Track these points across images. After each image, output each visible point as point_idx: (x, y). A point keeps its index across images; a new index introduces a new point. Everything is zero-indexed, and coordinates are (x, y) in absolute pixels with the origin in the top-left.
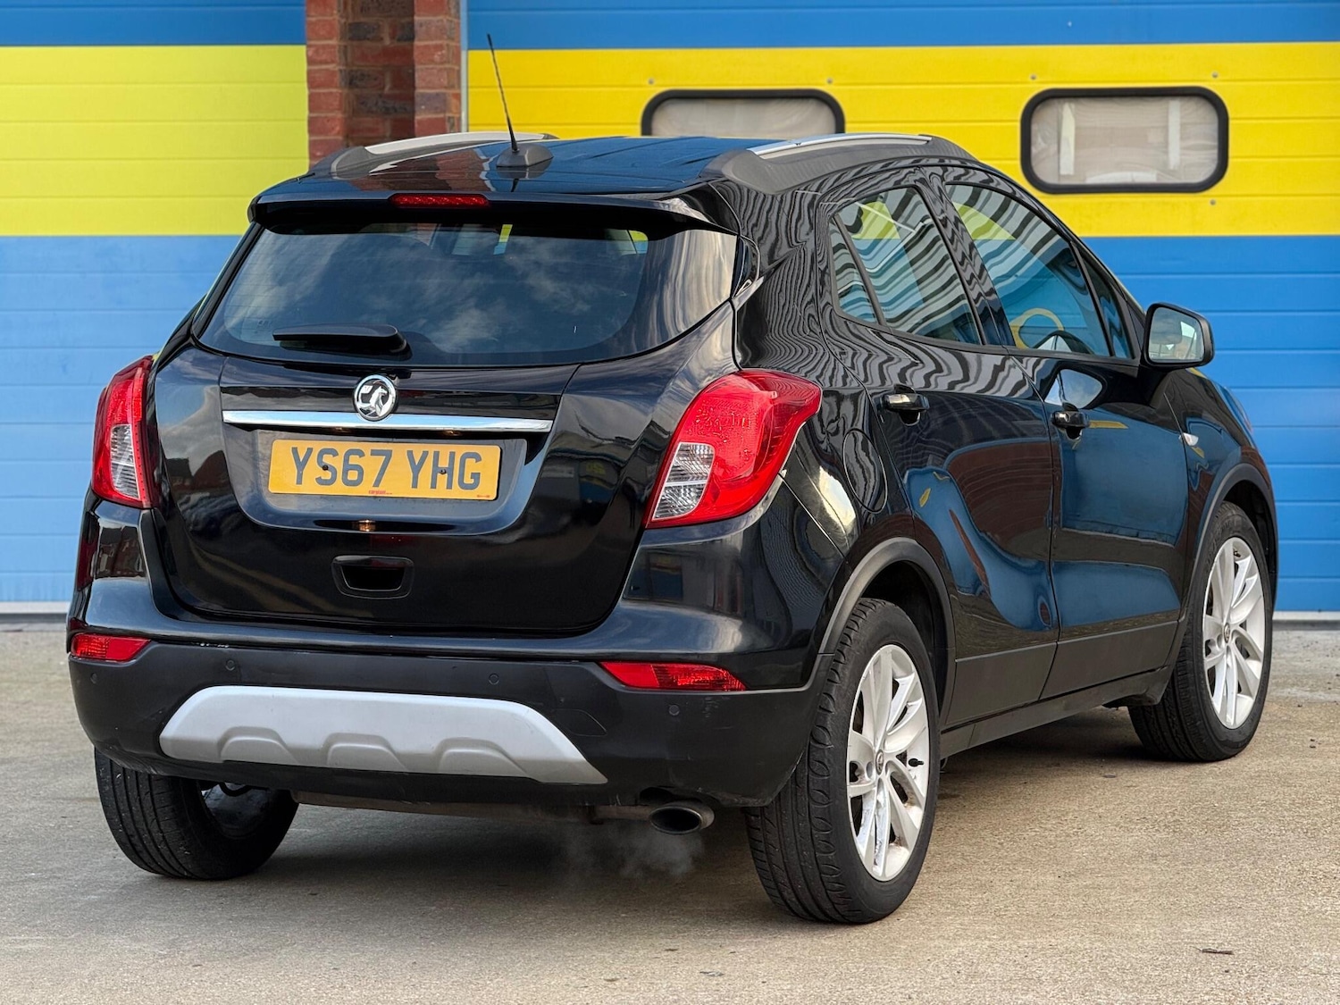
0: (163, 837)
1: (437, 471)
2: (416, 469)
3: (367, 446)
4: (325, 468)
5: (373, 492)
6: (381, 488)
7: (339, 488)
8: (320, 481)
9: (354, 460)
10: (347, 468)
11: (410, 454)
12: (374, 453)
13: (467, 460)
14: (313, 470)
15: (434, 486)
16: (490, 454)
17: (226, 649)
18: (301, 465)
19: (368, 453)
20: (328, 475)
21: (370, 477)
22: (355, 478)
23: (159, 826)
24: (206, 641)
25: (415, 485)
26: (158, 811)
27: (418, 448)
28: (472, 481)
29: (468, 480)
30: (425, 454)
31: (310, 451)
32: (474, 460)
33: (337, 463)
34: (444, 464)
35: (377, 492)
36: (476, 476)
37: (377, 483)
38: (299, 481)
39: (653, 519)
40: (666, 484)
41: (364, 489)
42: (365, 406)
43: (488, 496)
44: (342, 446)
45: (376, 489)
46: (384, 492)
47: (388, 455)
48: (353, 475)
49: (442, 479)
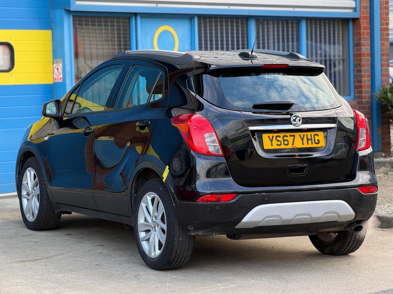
0: (186, 256)
1: (308, 140)
2: (302, 139)
3: (288, 134)
4: (278, 141)
5: (292, 147)
6: (294, 145)
7: (283, 147)
8: (277, 145)
9: (285, 138)
10: (284, 140)
11: (300, 135)
12: (290, 136)
13: (315, 136)
14: (275, 142)
15: (308, 144)
16: (321, 134)
17: (264, 194)
18: (271, 141)
19: (289, 136)
20: (279, 143)
21: (291, 143)
22: (287, 143)
23: (187, 253)
24: (257, 192)
25: (303, 144)
26: (189, 248)
27: (302, 134)
28: (318, 142)
29: (317, 142)
30: (304, 135)
31: (273, 137)
32: (317, 136)
33: (281, 139)
34: (309, 137)
35: (293, 147)
36: (318, 140)
37: (293, 144)
38: (272, 145)
39: (359, 149)
40: (360, 139)
41: (290, 146)
42: (295, 123)
43: (323, 146)
44: (282, 135)
45: (293, 146)
46: (295, 147)
47: (294, 136)
48: (286, 143)
49: (310, 142)
